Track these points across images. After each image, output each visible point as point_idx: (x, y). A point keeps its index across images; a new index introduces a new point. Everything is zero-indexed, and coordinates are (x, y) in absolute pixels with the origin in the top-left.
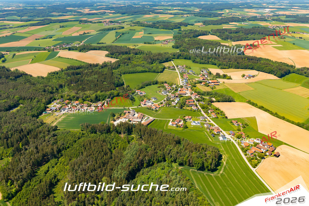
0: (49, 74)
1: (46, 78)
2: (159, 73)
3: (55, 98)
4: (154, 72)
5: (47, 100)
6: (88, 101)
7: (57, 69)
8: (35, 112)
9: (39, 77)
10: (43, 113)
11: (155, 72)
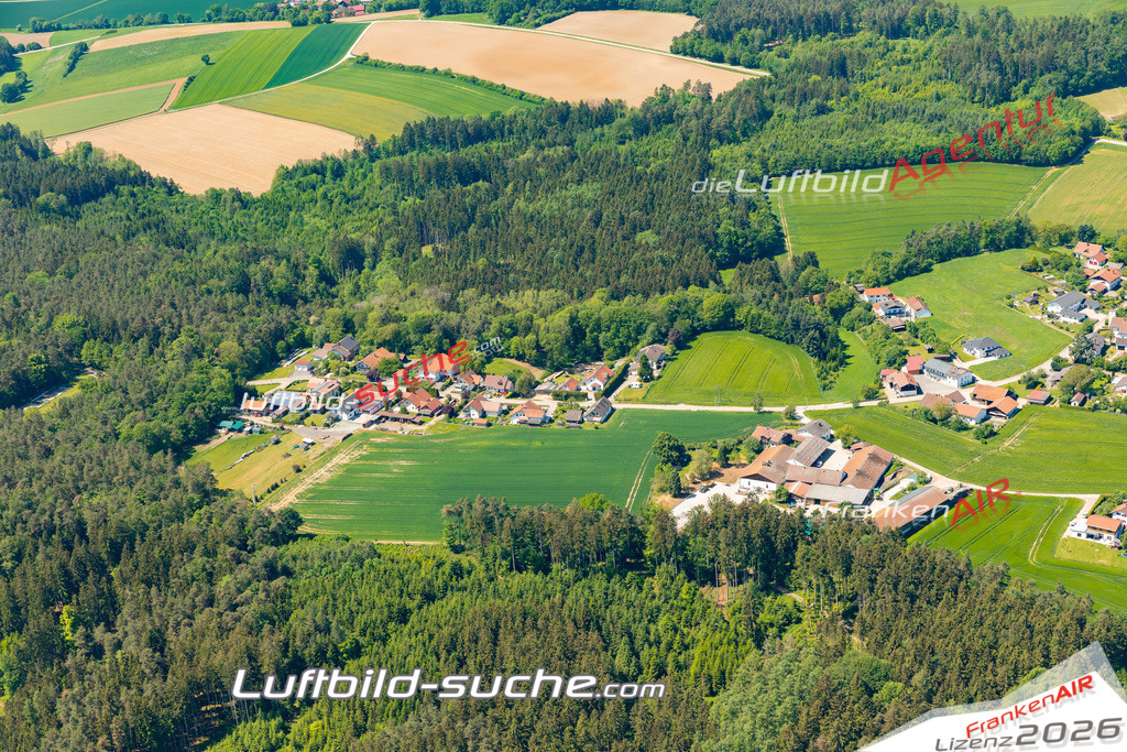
0: (287, 175)
1: (266, 203)
2: (1047, 163)
3: (302, 335)
4: (1011, 161)
5: (249, 346)
6: (520, 357)
7: (340, 144)
8: (171, 422)
9: (216, 196)
10: (223, 431)
11: (1017, 160)
